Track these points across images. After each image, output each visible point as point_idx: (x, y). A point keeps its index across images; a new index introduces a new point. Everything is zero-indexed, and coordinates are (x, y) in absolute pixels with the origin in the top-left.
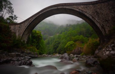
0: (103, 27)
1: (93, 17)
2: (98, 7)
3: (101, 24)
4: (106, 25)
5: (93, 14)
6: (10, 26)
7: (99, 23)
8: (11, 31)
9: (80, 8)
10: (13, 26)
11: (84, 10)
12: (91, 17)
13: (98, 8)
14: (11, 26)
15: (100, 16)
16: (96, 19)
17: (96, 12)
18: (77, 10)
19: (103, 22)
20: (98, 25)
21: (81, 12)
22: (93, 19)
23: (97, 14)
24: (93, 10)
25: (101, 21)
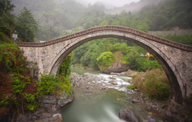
0: (185, 87)
1: (176, 70)
2: (188, 58)
3: (184, 83)
4: (190, 86)
5: (178, 65)
6: (21, 48)
7: (181, 79)
8: (26, 58)
9: (162, 49)
10: (29, 48)
11: (167, 55)
12: (174, 69)
13: (188, 60)
14: (24, 48)
15: (186, 71)
16: (180, 74)
17: (183, 63)
18: (157, 51)
19: (187, 80)
20: (180, 83)
21: (162, 56)
22: (175, 73)
23: (183, 67)
24: (179, 60)
25: (186, 79)
